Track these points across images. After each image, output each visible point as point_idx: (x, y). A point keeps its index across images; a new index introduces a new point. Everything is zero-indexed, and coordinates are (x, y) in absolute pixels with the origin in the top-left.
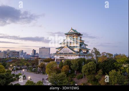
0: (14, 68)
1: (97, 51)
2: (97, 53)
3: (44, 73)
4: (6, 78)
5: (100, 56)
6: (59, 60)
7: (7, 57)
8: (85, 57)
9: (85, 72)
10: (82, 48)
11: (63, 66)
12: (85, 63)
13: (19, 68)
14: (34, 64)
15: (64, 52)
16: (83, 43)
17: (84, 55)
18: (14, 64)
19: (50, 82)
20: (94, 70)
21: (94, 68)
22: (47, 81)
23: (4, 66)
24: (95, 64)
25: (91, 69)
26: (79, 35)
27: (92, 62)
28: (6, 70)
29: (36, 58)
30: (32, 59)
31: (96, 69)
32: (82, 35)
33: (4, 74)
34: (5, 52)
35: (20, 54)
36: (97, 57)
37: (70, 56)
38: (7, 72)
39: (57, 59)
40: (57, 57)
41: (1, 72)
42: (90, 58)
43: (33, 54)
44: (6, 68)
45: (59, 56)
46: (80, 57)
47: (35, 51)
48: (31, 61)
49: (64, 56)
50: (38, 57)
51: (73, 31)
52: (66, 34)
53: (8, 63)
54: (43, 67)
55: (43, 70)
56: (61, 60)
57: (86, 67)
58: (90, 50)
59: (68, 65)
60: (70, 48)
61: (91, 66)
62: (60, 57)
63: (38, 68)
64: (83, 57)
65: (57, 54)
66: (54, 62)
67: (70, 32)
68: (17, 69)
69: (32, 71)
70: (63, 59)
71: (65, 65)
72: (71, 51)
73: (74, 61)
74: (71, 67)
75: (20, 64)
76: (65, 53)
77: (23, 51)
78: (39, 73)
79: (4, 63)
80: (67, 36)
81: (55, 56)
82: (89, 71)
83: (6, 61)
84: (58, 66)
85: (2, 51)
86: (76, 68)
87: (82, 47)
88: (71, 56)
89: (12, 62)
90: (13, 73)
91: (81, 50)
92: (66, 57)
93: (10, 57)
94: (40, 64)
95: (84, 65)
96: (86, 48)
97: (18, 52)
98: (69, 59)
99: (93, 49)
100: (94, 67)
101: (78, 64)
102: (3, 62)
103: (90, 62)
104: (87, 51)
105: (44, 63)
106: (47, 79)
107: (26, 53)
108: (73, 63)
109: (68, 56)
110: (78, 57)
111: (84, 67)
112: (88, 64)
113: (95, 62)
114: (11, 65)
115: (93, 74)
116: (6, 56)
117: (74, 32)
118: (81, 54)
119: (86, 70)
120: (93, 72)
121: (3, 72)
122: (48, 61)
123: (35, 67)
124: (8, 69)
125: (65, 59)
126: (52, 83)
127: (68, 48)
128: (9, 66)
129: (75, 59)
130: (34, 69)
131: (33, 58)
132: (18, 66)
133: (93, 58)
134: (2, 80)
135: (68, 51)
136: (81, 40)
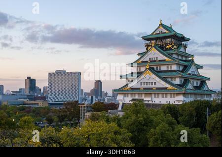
10: (189, 74)
15: (143, 86)
16: (192, 61)
26: (180, 40)
32: (188, 40)
37: (160, 95)
39: (123, 104)
40: (125, 99)
45: (129, 95)
49: (143, 95)
51: (164, 31)
52: (145, 38)
58: (209, 79)
62: (133, 100)
64: (192, 99)
65: (123, 91)
67: (157, 32)
72: (163, 84)
76: (144, 89)
80: (148, 42)
81: (120, 97)
87: (190, 72)
88: (163, 97)
91: (189, 81)
92: (150, 99)
96: (199, 75)
98: (156, 104)
104: (203, 83)
109: (153, 96)
117: (167, 32)
118: (189, 91)
119: (216, 124)
125: (147, 102)
127: (153, 76)
135: (155, 84)
136: (185, 53)
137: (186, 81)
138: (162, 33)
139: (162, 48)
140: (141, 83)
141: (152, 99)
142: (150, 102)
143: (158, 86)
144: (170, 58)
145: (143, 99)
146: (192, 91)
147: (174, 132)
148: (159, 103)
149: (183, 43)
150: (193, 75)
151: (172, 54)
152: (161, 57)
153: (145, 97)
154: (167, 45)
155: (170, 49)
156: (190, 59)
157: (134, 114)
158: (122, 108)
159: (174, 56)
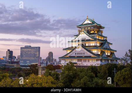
15: (77, 55)
16: (106, 40)
17: (108, 60)
20: (130, 78)
26: (99, 28)
32: (103, 28)
37: (87, 61)
46: (102, 63)
52: (78, 27)
57: (121, 74)
58: (116, 51)
60: (87, 48)
67: (85, 23)
72: (89, 54)
74: (98, 75)
80: (80, 29)
81: (63, 62)
87: (104, 47)
91: (104, 52)
92: (81, 63)
96: (110, 49)
111: (118, 75)
112: (123, 70)
117: (91, 23)
118: (104, 58)
119: (120, 78)
127: (83, 49)
135: (84, 54)
136: (102, 36)
138: (88, 24)
139: (89, 32)
140: (76, 53)
141: (82, 63)
142: (81, 65)
143: (86, 55)
144: (93, 39)
145: (77, 63)
146: (106, 58)
147: (93, 82)
148: (86, 65)
149: (101, 29)
150: (106, 48)
151: (94, 36)
152: (87, 37)
153: (78, 61)
154: (91, 31)
155: (93, 33)
156: (104, 39)
157: (67, 70)
159: (95, 37)
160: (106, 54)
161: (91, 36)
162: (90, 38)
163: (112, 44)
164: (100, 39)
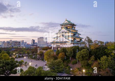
0: (16, 56)
1: (89, 40)
2: (90, 41)
3: (43, 60)
4: (11, 64)
5: (92, 44)
6: (56, 48)
7: (10, 47)
8: (78, 45)
9: (79, 58)
10: (76, 37)
11: (59, 53)
12: (79, 50)
13: (21, 56)
14: (34, 52)
16: (77, 32)
17: (78, 44)
18: (16, 52)
19: (48, 67)
20: (87, 56)
21: (87, 55)
22: (46, 67)
23: (8, 55)
24: (88, 51)
25: (84, 55)
26: (73, 25)
27: (85, 49)
28: (10, 58)
29: (35, 47)
30: (31, 48)
31: (88, 55)
32: (75, 25)
33: (9, 61)
34: (8, 42)
35: (21, 43)
36: (89, 45)
37: (65, 44)
38: (11, 59)
40: (54, 46)
41: (6, 59)
42: (83, 45)
43: (32, 43)
44: (10, 56)
45: (55, 44)
46: (74, 45)
47: (34, 40)
48: (31, 50)
49: (60, 44)
50: (37, 46)
51: (67, 22)
52: (61, 25)
53: (11, 52)
54: (42, 55)
55: (42, 57)
56: (57, 48)
57: (80, 53)
58: (83, 38)
59: (64, 52)
61: (84, 53)
62: (57, 46)
63: (38, 55)
64: (77, 45)
65: (53, 43)
66: (51, 50)
67: (65, 23)
68: (20, 57)
69: (32, 58)
70: (59, 47)
71: (61, 52)
73: (69, 49)
74: (67, 54)
75: (21, 52)
76: (60, 42)
77: (23, 41)
78: (38, 60)
79: (8, 52)
80: (62, 26)
81: (52, 45)
82: (83, 57)
83: (10, 50)
84: (55, 53)
85: (6, 41)
86: (71, 55)
87: (76, 36)
89: (14, 51)
90: (16, 60)
91: (75, 39)
92: (62, 45)
93: (13, 47)
94: (39, 51)
95: (78, 52)
96: (79, 37)
97: (19, 42)
98: (64, 47)
99: (86, 38)
100: (87, 53)
101: (72, 52)
102: (7, 50)
103: (83, 50)
104: (81, 40)
105: (42, 51)
106: (46, 64)
107: (26, 42)
108: (68, 50)
109: (63, 44)
110: (72, 45)
111: (78, 54)
112: (82, 51)
113: (88, 49)
114: (14, 54)
115: (87, 59)
116: (9, 45)
118: (75, 42)
119: (79, 56)
120: (86, 58)
121: (8, 60)
122: (46, 49)
123: (34, 55)
124: (12, 57)
125: (61, 47)
126: (50, 68)
128: (12, 54)
129: (69, 47)
130: (34, 56)
131: (33, 47)
132: (20, 54)
133: (86, 46)
134: (7, 66)
136: (74, 30)
137: (74, 39)
139: (67, 28)
142: (62, 47)
150: (77, 37)
152: (66, 31)
154: (68, 27)
155: (69, 28)
158: (53, 49)
159: (70, 31)
160: (77, 40)
161: (68, 30)
162: (67, 31)
163: (81, 34)
164: (74, 31)
